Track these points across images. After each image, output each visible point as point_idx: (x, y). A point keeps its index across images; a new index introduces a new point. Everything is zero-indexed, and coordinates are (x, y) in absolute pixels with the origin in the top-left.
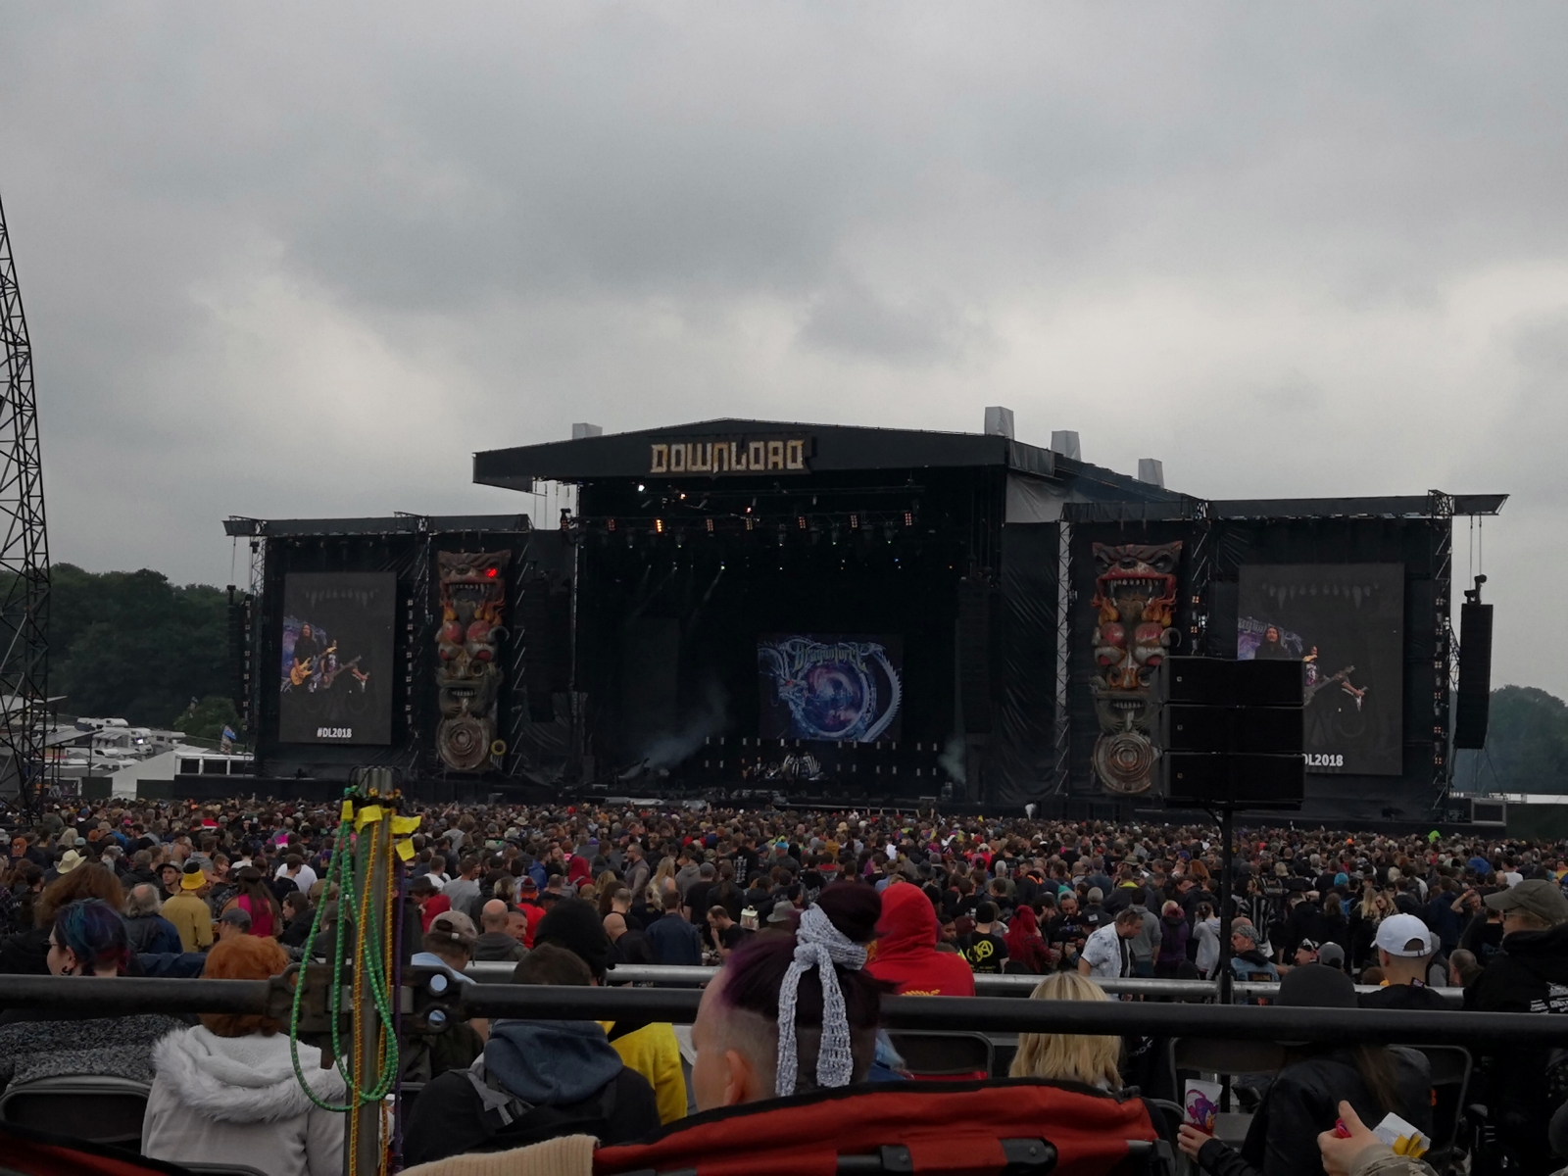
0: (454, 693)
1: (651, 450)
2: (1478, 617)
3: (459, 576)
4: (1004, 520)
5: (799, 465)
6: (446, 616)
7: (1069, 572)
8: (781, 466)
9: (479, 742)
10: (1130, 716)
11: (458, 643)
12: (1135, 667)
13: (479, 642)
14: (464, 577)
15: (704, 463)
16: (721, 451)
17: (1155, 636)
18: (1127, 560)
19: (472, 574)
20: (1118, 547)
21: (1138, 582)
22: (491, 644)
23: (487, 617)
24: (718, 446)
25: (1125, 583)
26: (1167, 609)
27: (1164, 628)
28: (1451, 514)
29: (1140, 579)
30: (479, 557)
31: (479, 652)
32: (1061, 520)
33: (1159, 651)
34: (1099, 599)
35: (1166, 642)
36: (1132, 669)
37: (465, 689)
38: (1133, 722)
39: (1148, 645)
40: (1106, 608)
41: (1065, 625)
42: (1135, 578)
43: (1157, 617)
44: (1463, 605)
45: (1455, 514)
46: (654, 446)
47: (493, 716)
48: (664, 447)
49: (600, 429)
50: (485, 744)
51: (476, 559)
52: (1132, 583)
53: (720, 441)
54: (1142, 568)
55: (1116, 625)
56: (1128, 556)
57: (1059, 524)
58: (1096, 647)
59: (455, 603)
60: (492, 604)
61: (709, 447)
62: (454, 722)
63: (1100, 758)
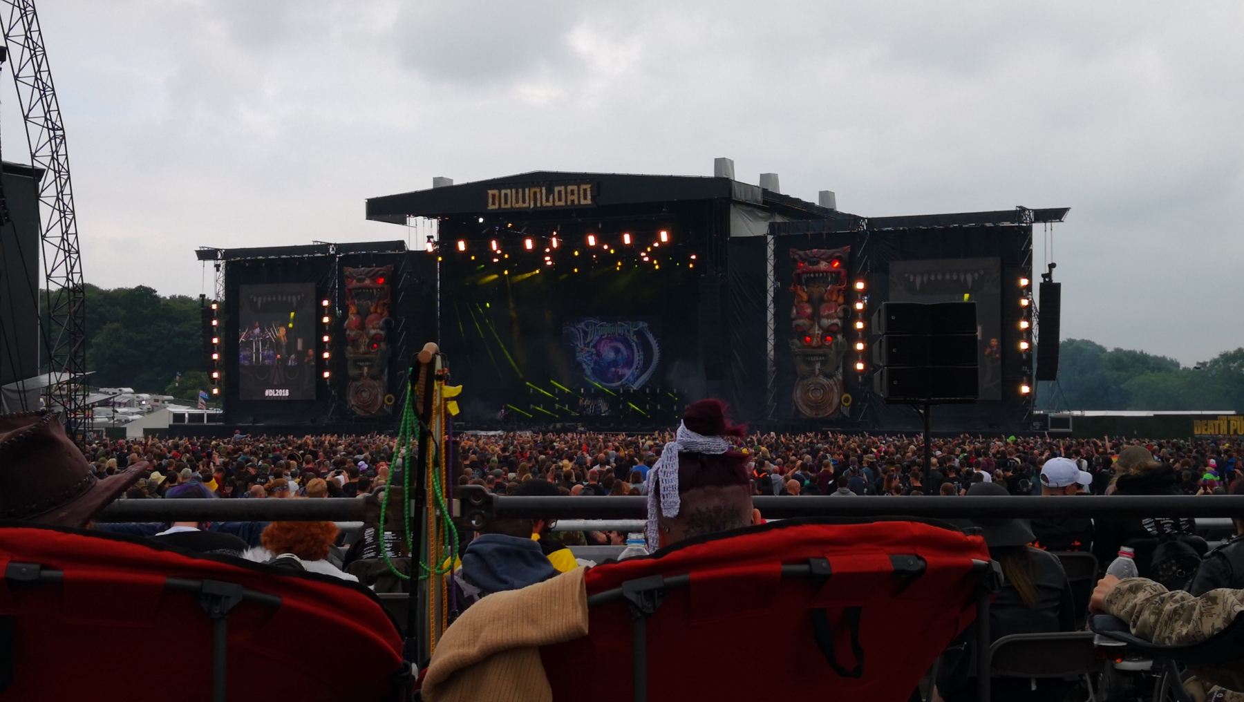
0: (358, 363)
1: (488, 193)
2: (1051, 292)
3: (358, 284)
4: (729, 235)
5: (589, 202)
6: (350, 312)
7: (774, 269)
8: (576, 202)
9: (376, 397)
10: (818, 366)
11: (359, 330)
12: (820, 332)
13: (374, 328)
14: (361, 284)
15: (524, 202)
16: (535, 193)
18: (814, 259)
19: (368, 282)
20: (807, 251)
21: (821, 275)
22: (381, 329)
23: (379, 311)
24: (533, 190)
25: (812, 275)
26: (841, 293)
27: (839, 305)
28: (1032, 222)
29: (823, 272)
30: (371, 271)
31: (375, 335)
32: (768, 234)
33: (836, 321)
34: (795, 286)
35: (841, 315)
36: (818, 334)
37: (365, 360)
38: (819, 369)
39: (829, 317)
40: (800, 293)
41: (772, 306)
42: (819, 272)
43: (834, 298)
44: (1041, 284)
45: (1034, 222)
46: (489, 191)
47: (385, 378)
48: (496, 192)
49: (452, 180)
50: (380, 398)
51: (369, 272)
52: (817, 275)
53: (534, 186)
54: (823, 265)
55: (807, 305)
56: (815, 257)
57: (766, 237)
58: (794, 319)
59: (356, 301)
60: (381, 302)
61: (527, 190)
62: (359, 384)
63: (798, 395)
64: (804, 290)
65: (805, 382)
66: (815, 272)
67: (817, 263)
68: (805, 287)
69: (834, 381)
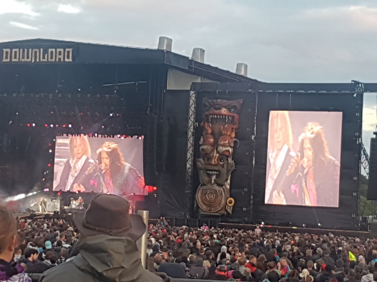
1: (3, 51)
4: (166, 88)
5: (70, 60)
8: (62, 60)
10: (214, 178)
12: (217, 155)
15: (28, 58)
16: (36, 52)
17: (227, 142)
18: (217, 106)
20: (213, 100)
21: (221, 117)
24: (34, 50)
25: (216, 117)
26: (234, 130)
27: (232, 138)
29: (223, 115)
32: (191, 90)
33: (228, 148)
34: (205, 123)
35: (232, 145)
38: (214, 180)
39: (224, 145)
40: (207, 128)
42: (220, 115)
43: (229, 133)
46: (4, 50)
48: (9, 50)
52: (219, 117)
53: (35, 48)
54: (224, 111)
55: (211, 136)
56: (218, 104)
57: (190, 92)
58: (202, 145)
61: (30, 50)
63: (199, 195)
64: (209, 126)
65: (205, 187)
66: (217, 115)
67: (220, 109)
68: (210, 124)
69: (223, 189)
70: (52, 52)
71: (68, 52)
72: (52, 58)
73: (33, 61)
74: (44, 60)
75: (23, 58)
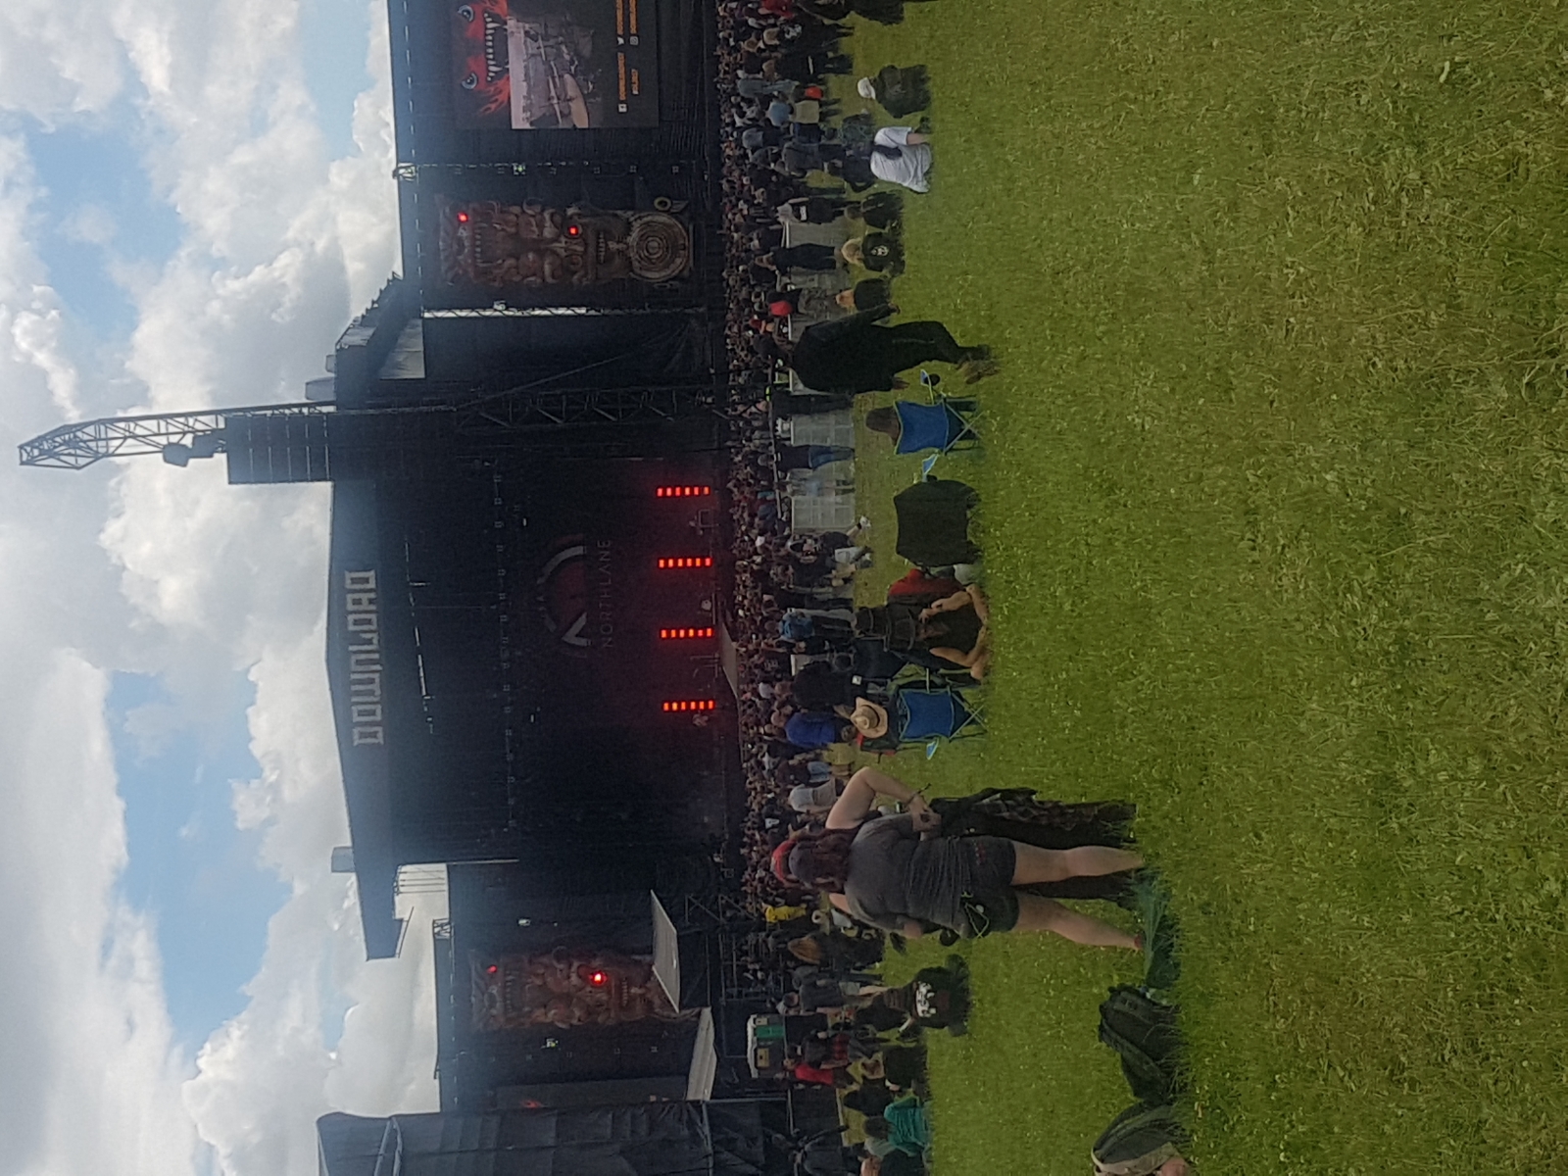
1: (358, 744)
4: (422, 379)
5: (372, 574)
6: (542, 1019)
8: (372, 595)
10: (613, 246)
11: (571, 1001)
12: (563, 239)
13: (569, 978)
14: (498, 999)
15: (372, 681)
16: (359, 662)
17: (532, 220)
18: (455, 247)
19: (494, 989)
22: (570, 966)
23: (541, 971)
24: (353, 666)
26: (505, 209)
27: (524, 212)
29: (475, 234)
31: (580, 977)
33: (547, 215)
35: (538, 209)
36: (566, 243)
38: (618, 244)
39: (541, 226)
40: (505, 270)
43: (513, 218)
46: (356, 743)
48: (356, 732)
53: (347, 664)
55: (522, 260)
58: (544, 281)
60: (527, 967)
61: (353, 676)
63: (655, 276)
64: (499, 265)
65: (636, 264)
66: (474, 246)
67: (460, 241)
68: (496, 263)
69: (634, 221)
70: (356, 622)
71: (354, 581)
72: (369, 622)
73: (378, 667)
74: (375, 641)
75: (372, 693)
